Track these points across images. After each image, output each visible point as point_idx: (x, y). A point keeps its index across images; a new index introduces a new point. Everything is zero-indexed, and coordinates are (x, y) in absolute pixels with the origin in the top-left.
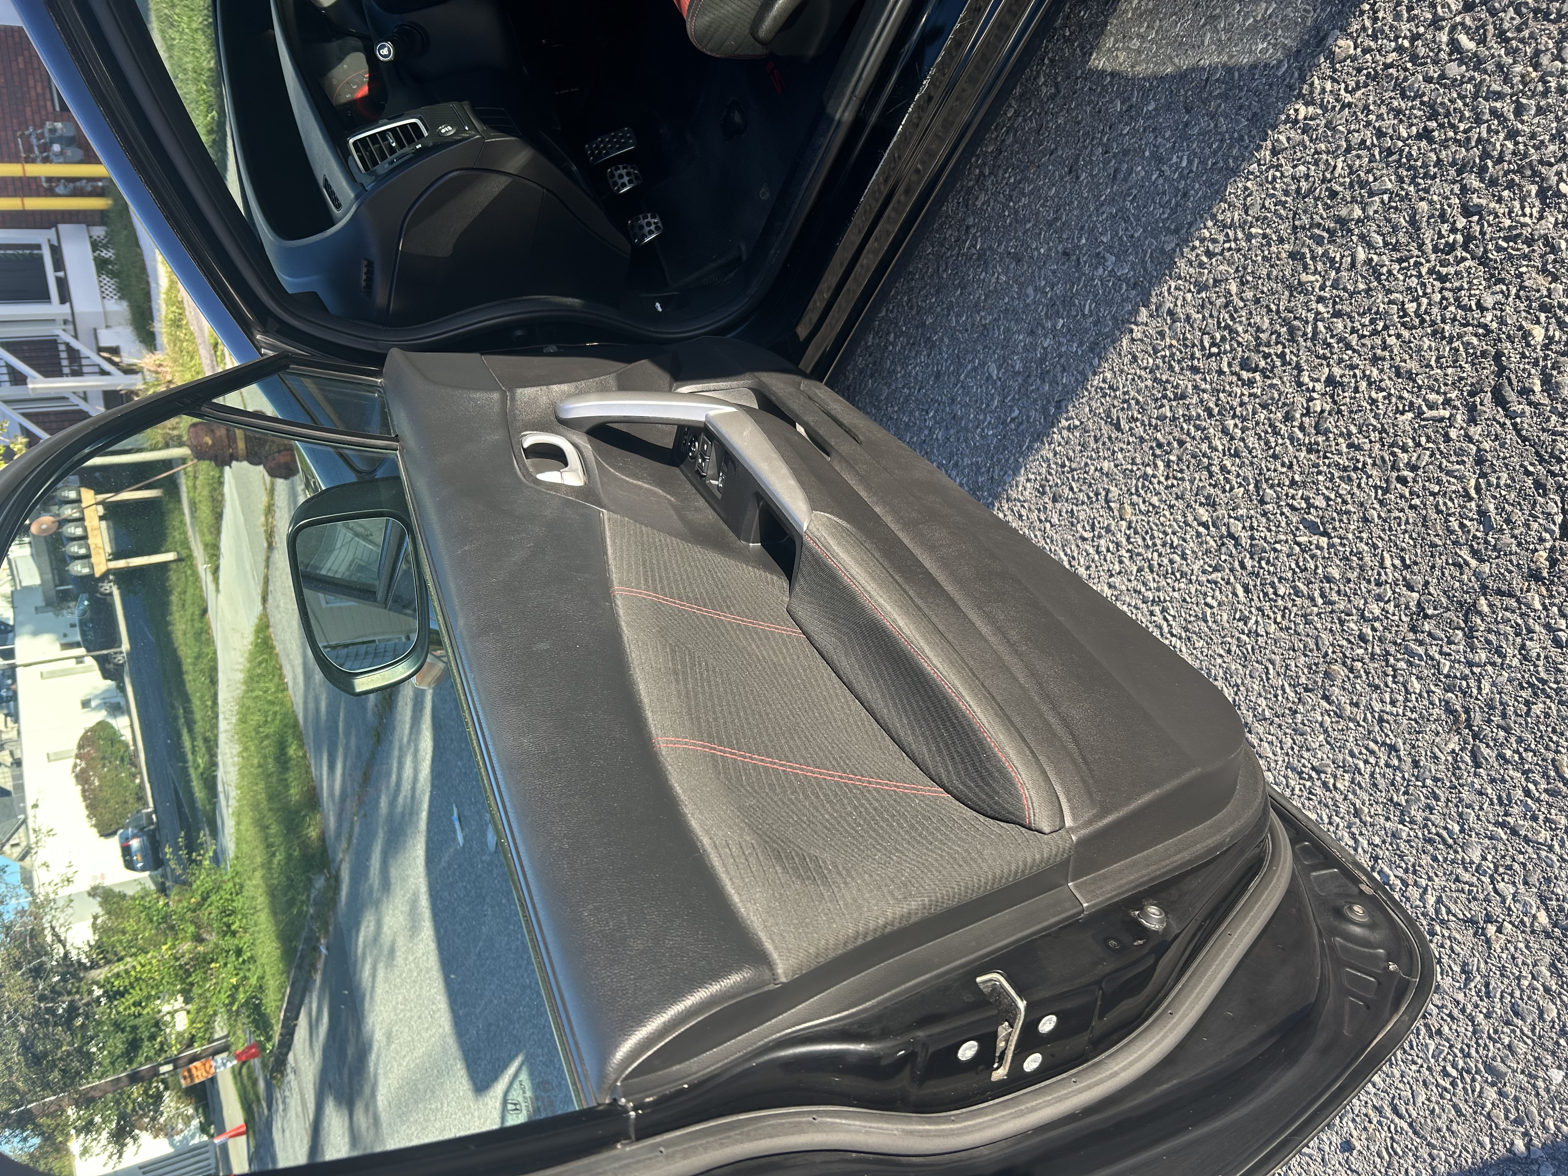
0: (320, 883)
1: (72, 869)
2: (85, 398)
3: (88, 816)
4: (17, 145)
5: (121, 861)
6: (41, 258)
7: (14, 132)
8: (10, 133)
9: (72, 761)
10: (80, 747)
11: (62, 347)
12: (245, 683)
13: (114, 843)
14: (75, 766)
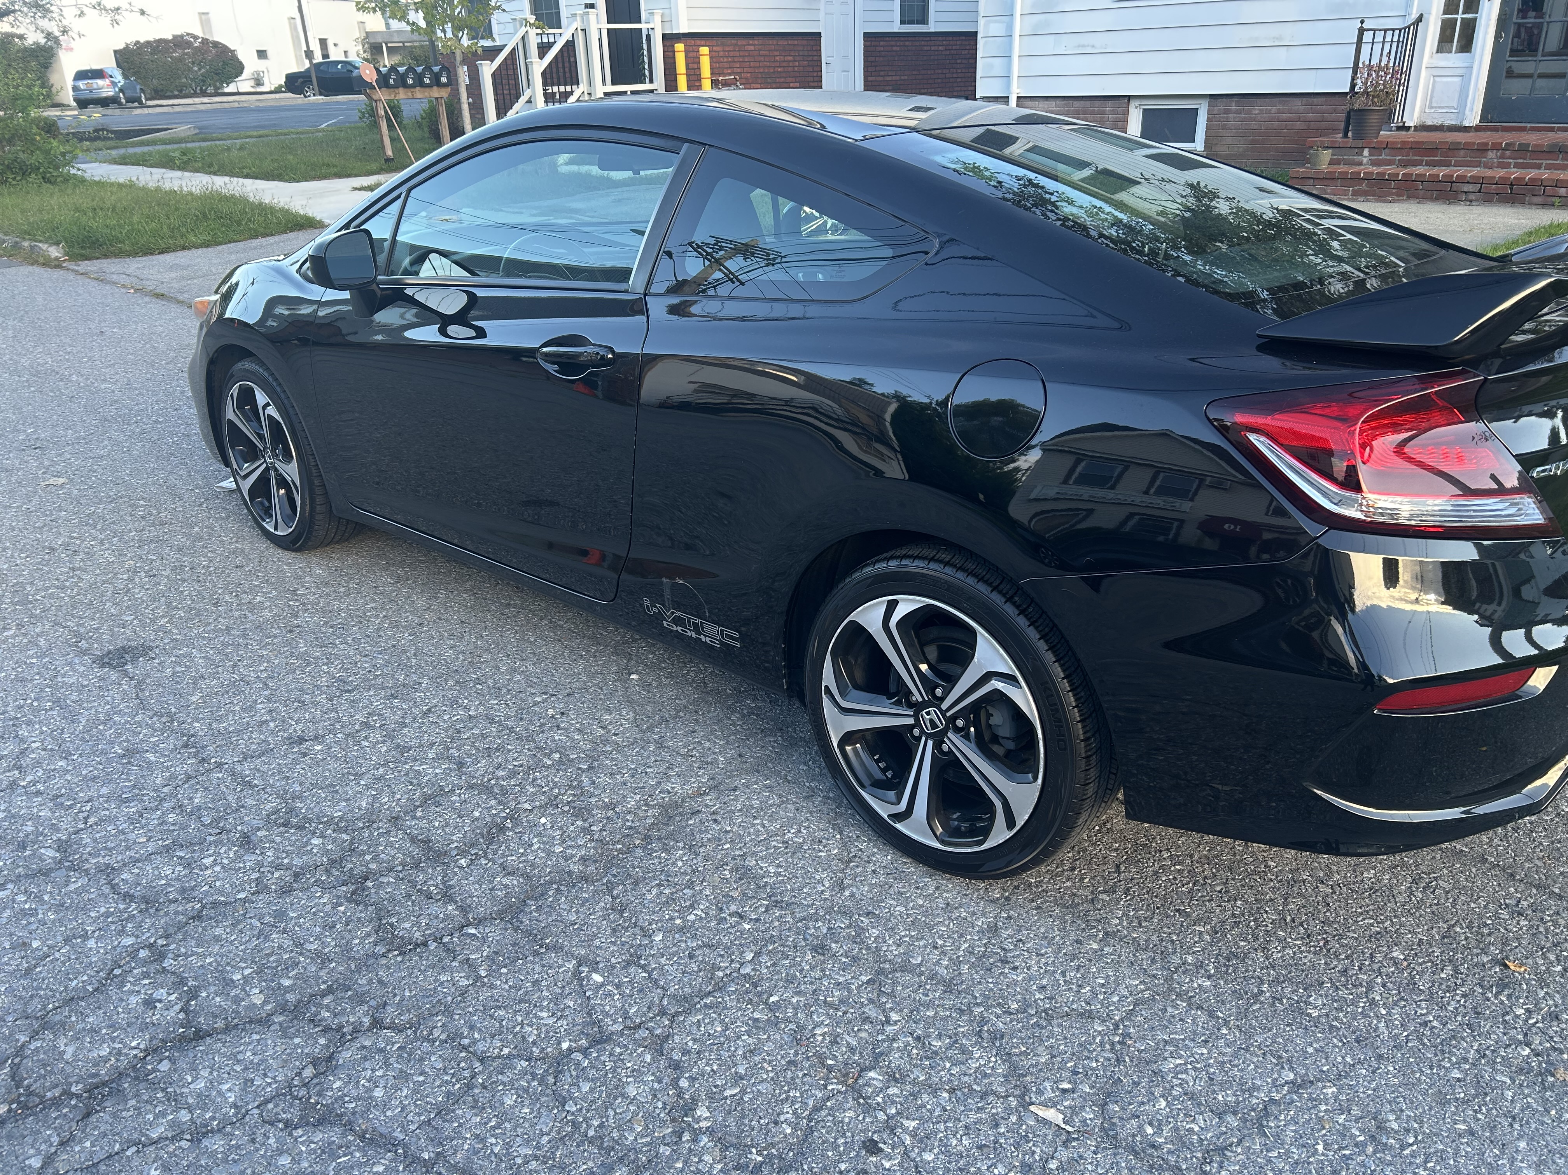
0: (54, 252)
1: (76, 37)
2: (529, 101)
3: (138, 42)
4: (730, 74)
5: (86, 67)
6: (643, 82)
7: (739, 74)
8: (739, 70)
9: (199, 33)
10: (216, 44)
11: (568, 88)
12: (260, 204)
13: (109, 63)
14: (196, 37)
